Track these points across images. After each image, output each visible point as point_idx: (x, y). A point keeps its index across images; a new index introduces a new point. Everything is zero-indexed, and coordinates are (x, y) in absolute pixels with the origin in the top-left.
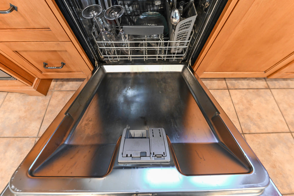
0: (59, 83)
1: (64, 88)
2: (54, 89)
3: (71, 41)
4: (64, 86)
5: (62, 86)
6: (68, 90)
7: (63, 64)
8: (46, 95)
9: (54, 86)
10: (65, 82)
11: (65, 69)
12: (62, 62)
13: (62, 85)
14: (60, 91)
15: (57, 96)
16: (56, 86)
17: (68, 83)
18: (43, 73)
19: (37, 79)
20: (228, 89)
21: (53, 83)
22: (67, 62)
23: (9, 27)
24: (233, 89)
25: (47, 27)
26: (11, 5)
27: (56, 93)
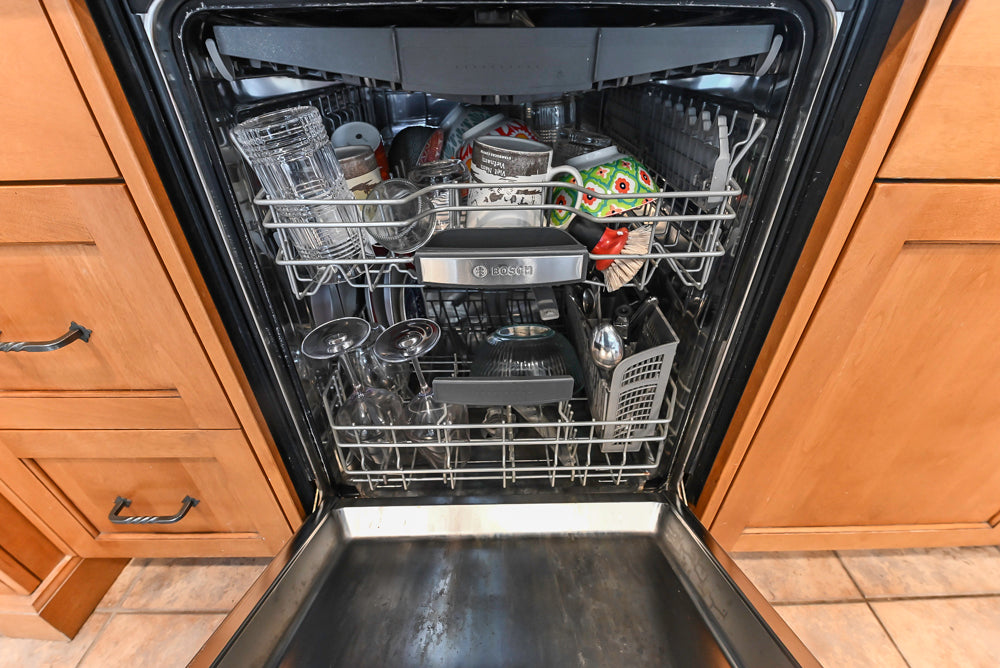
0: (153, 570)
1: (164, 599)
2: (121, 601)
3: (242, 428)
4: (169, 585)
5: (160, 587)
6: (177, 606)
7: (191, 503)
8: (72, 634)
9: (127, 590)
10: (178, 569)
11: (192, 520)
12: (188, 497)
13: (161, 582)
14: (144, 612)
15: (117, 643)
16: (138, 586)
17: (187, 572)
18: (103, 536)
19: (67, 558)
20: (867, 601)
21: (128, 573)
22: (207, 495)
23: (38, 385)
24: (885, 600)
25: (171, 387)
26: (74, 326)
27: (121, 623)
